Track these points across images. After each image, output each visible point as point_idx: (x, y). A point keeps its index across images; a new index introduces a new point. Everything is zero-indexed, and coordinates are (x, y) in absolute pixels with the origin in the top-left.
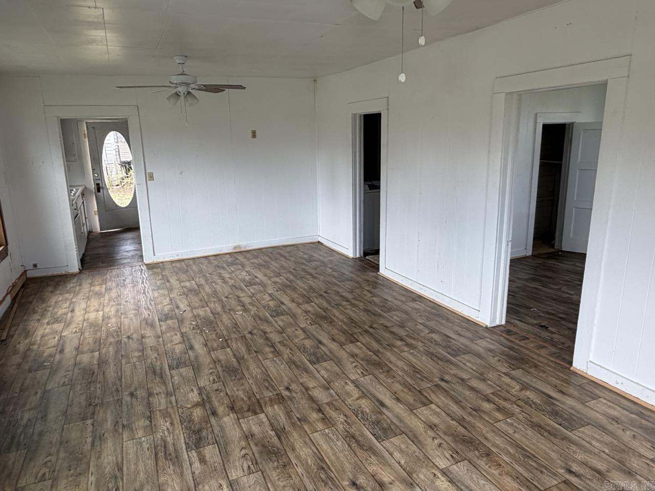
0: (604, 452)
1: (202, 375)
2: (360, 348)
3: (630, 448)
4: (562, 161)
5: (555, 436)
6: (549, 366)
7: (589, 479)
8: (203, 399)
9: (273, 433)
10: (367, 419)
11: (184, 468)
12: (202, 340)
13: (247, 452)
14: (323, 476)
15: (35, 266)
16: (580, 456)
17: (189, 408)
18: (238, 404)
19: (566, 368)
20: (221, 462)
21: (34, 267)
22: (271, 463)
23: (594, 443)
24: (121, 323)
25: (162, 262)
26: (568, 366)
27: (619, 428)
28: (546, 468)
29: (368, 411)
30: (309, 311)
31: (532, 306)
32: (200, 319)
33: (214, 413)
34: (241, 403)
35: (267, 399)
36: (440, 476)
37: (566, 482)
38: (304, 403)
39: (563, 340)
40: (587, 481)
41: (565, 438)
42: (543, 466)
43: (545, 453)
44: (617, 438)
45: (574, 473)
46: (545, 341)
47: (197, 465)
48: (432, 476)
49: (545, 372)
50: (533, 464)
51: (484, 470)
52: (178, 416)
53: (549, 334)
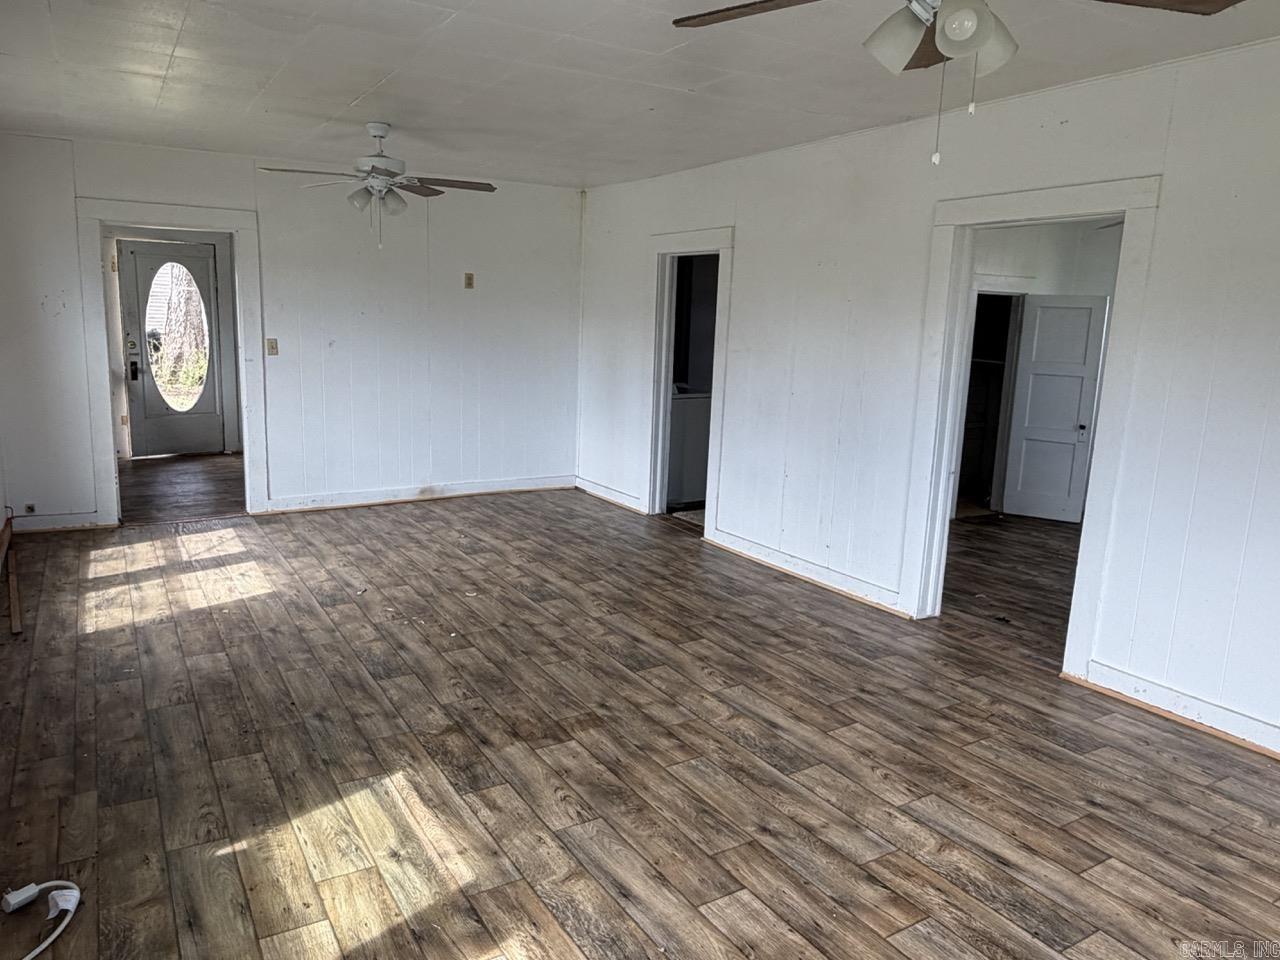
0: (1136, 779)
1: (439, 686)
2: (709, 648)
3: (1172, 774)
4: (1004, 361)
5: (1060, 760)
6: (1025, 672)
7: (1123, 812)
8: (457, 722)
9: (601, 767)
10: (756, 745)
11: (465, 817)
12: (417, 636)
13: (568, 794)
14: (709, 821)
15: (31, 509)
16: (1103, 785)
17: (436, 735)
18: (524, 729)
19: (1054, 675)
20: (527, 807)
21: (28, 512)
22: (615, 807)
23: (1119, 768)
24: (247, 608)
25: (283, 513)
26: (1055, 672)
27: (1150, 750)
28: (1057, 801)
29: (753, 734)
30: (599, 593)
31: (976, 591)
32: (401, 604)
33: (485, 742)
34: (527, 726)
35: (573, 721)
36: (899, 816)
37: (1090, 816)
38: (638, 725)
39: (1039, 638)
40: (1121, 814)
41: (1075, 763)
42: (1053, 799)
43: (1052, 782)
44: (1151, 761)
45: (1100, 805)
46: (1011, 639)
47: (485, 812)
48: (886, 817)
49: (1021, 680)
50: (1037, 796)
51: (965, 806)
52: (422, 749)
53: (1015, 631)
